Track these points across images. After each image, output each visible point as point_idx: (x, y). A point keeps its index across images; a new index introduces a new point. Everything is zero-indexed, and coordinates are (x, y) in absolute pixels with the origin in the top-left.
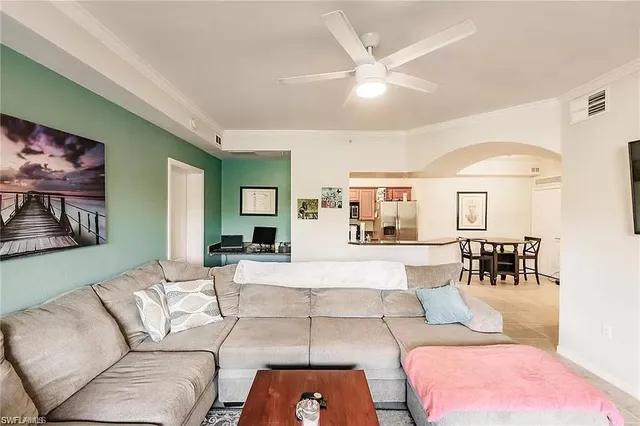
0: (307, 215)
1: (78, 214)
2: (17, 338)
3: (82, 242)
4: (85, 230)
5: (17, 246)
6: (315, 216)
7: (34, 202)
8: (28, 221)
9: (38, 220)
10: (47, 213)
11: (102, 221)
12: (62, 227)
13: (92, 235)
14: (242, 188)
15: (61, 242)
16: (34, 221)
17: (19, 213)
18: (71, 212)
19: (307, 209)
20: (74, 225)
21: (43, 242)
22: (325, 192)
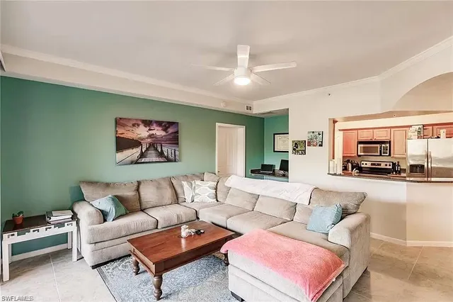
0: (298, 151)
1: (167, 150)
2: (141, 187)
3: (169, 160)
4: (170, 156)
5: (147, 160)
6: (304, 152)
7: (152, 146)
8: (149, 152)
9: (153, 152)
10: (156, 149)
11: (177, 153)
12: (161, 154)
13: (173, 158)
14: (274, 134)
15: (161, 160)
16: (152, 152)
17: (147, 149)
18: (165, 149)
19: (299, 147)
20: (166, 154)
21: (155, 159)
22: (310, 135)
